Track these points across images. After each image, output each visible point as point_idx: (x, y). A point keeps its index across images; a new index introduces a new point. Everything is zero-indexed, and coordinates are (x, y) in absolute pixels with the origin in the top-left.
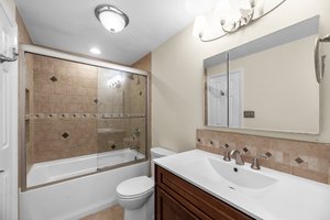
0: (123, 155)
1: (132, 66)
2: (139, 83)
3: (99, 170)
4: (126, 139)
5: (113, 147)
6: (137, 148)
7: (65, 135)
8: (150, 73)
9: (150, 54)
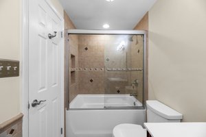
0: (124, 99)
1: (134, 29)
2: (137, 43)
3: (106, 108)
4: (127, 87)
5: (118, 92)
6: (136, 96)
7: (91, 81)
8: (147, 31)
9: (148, 13)
